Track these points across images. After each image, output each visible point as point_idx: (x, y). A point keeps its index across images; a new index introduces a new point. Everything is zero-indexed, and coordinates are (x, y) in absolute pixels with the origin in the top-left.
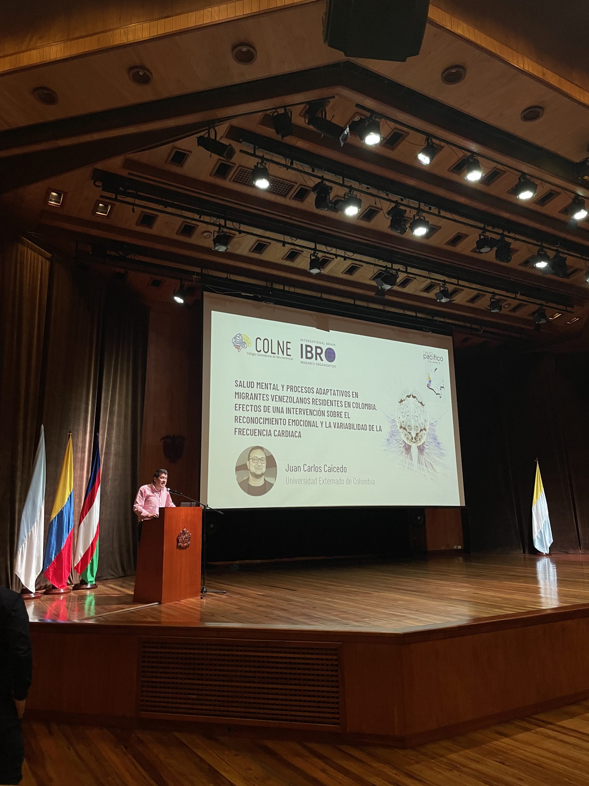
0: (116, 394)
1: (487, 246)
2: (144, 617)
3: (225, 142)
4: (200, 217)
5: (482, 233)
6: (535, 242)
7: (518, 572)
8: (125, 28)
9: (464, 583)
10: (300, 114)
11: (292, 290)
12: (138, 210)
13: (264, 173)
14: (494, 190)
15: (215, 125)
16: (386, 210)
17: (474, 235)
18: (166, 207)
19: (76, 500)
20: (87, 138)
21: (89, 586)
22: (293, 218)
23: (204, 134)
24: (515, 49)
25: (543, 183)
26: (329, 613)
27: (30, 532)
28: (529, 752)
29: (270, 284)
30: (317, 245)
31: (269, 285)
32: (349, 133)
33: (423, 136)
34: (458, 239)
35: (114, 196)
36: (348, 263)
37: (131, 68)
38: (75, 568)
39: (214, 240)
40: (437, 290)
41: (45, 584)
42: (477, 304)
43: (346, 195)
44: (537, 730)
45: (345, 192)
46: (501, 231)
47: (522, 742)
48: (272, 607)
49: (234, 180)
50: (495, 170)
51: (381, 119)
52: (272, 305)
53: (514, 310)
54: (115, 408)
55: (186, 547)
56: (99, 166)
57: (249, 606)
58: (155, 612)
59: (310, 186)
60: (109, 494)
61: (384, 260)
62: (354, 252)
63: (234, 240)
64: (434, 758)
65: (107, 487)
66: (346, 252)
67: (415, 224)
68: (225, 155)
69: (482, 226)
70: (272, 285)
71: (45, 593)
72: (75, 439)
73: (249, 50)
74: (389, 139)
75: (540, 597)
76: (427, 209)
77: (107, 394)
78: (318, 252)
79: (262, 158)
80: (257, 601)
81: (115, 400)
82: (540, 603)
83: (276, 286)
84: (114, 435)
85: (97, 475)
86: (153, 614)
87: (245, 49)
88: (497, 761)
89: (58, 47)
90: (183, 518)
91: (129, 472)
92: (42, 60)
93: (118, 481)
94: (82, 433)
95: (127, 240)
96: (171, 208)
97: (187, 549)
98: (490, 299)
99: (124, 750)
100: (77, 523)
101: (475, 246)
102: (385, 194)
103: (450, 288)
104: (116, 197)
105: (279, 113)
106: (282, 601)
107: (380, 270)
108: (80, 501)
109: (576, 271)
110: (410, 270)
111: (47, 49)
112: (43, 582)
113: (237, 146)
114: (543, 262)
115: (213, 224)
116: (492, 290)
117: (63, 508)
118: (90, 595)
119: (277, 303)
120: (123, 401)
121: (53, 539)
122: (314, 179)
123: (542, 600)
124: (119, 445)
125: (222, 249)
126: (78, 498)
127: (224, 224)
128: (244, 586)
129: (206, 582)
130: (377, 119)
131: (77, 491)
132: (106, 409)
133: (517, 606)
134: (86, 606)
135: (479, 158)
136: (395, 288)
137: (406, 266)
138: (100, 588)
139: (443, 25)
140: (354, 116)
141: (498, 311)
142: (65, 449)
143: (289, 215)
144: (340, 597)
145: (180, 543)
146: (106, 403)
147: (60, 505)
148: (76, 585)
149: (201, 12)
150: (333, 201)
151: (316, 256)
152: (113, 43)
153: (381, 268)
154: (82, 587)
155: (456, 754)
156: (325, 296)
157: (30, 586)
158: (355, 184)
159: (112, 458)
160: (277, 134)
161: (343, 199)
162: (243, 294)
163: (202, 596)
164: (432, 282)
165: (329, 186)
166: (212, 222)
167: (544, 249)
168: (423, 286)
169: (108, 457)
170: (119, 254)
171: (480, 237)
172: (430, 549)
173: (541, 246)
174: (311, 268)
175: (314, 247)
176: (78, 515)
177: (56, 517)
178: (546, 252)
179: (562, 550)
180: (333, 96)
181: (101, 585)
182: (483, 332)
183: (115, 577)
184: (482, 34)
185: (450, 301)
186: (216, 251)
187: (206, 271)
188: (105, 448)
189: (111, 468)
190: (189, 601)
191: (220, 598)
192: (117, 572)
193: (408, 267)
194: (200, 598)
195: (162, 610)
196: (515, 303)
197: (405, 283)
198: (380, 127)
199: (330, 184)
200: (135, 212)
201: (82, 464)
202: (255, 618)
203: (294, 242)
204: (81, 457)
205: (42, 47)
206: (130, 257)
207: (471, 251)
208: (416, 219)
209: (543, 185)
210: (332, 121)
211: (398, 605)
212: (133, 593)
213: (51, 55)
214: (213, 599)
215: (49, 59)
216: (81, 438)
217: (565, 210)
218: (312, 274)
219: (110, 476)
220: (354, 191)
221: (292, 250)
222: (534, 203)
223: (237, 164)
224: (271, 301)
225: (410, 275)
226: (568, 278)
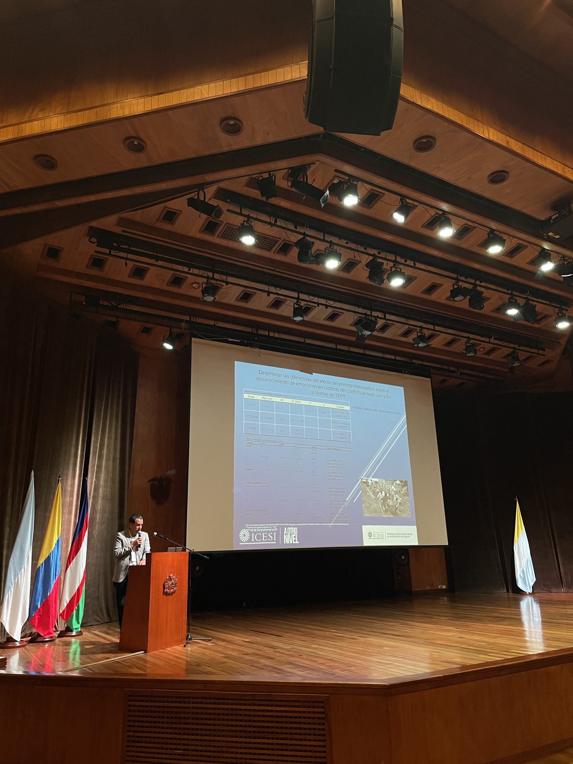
0: (105, 438)
1: (460, 295)
2: (130, 667)
3: (214, 202)
4: (189, 270)
5: (455, 282)
6: (506, 291)
7: (502, 613)
8: (122, 103)
10: (283, 178)
11: (276, 335)
12: (131, 264)
13: (248, 229)
14: (465, 244)
15: (205, 187)
16: (364, 263)
17: (448, 285)
18: (157, 261)
19: (63, 545)
20: (85, 199)
21: (74, 633)
22: (277, 269)
23: (194, 195)
24: (481, 120)
25: (511, 238)
26: (315, 661)
27: (17, 579)
29: (256, 330)
30: (300, 294)
31: (255, 331)
32: (329, 196)
33: (397, 196)
34: (432, 288)
35: (107, 251)
36: (329, 311)
37: (127, 138)
38: (61, 615)
39: (202, 291)
40: (414, 335)
41: (30, 632)
42: (453, 348)
43: (327, 249)
45: (326, 246)
46: (473, 281)
48: (257, 655)
49: (221, 236)
50: (465, 226)
51: (358, 181)
52: (257, 350)
53: (489, 352)
54: (104, 452)
55: (172, 593)
56: (94, 224)
57: (235, 654)
58: (141, 662)
59: (293, 241)
60: (95, 538)
61: (364, 308)
62: (335, 301)
63: (222, 290)
65: (94, 531)
66: (327, 300)
67: (391, 275)
68: (213, 215)
69: (455, 276)
70: (257, 331)
71: (30, 642)
72: (64, 483)
73: (235, 123)
74: (365, 200)
75: (526, 641)
76: (403, 261)
77: (96, 439)
78: (301, 301)
79: (248, 217)
80: (243, 649)
81: (105, 444)
82: (525, 647)
83: (261, 332)
84: (102, 479)
85: (85, 518)
86: (138, 664)
87: (232, 122)
89: (59, 119)
90: (170, 563)
91: (116, 516)
92: (43, 131)
93: (105, 525)
94: (71, 478)
95: (120, 290)
96: (162, 262)
97: (173, 595)
98: (466, 344)
100: (64, 568)
101: (449, 294)
102: (363, 248)
103: (427, 333)
104: (110, 251)
105: (264, 177)
106: (268, 649)
107: (361, 317)
108: (67, 546)
109: (546, 317)
110: (388, 316)
111: (48, 120)
112: (28, 629)
113: (223, 206)
114: (513, 309)
115: (201, 276)
116: (466, 335)
117: (50, 554)
118: (75, 644)
119: (261, 348)
120: (112, 445)
121: (39, 586)
122: (296, 235)
123: (527, 644)
124: (107, 488)
125: (210, 299)
126: (65, 542)
127: (212, 276)
128: (230, 632)
129: (191, 627)
130: (354, 182)
131: (64, 535)
132: (95, 452)
133: (502, 651)
134: (71, 656)
135: (450, 216)
136: (375, 333)
137: (385, 313)
138: (85, 635)
139: (414, 101)
140: (333, 179)
141: (474, 354)
142: (54, 494)
143: (272, 267)
144: (327, 643)
145: (166, 589)
146: (95, 447)
147: (48, 550)
148: (61, 632)
149: (191, 90)
150: (314, 255)
151: (299, 305)
152: (110, 116)
153: (361, 315)
154: (67, 635)
156: (308, 341)
157: (14, 636)
158: (335, 240)
159: (100, 501)
160: (262, 195)
161: (324, 253)
162: (230, 340)
163: (187, 643)
164: (409, 328)
165: (311, 242)
166: (201, 274)
167: (515, 297)
168: (401, 331)
169: (96, 500)
170: (111, 304)
171: (453, 287)
172: (414, 589)
173: (511, 294)
174: (295, 315)
175: (297, 296)
176: (65, 561)
177: (43, 563)
178: (516, 300)
179: (545, 589)
180: (314, 162)
181: (86, 631)
182: (460, 374)
183: (100, 623)
184: (449, 108)
185: (427, 346)
186: (204, 301)
187: (195, 319)
188: (93, 492)
189: (99, 512)
190: (174, 649)
191: (206, 646)
192: (102, 618)
193: (386, 314)
194: (185, 646)
195: (147, 659)
196: (489, 347)
197: (384, 328)
198: (358, 190)
199: (312, 240)
200: (128, 265)
201: (70, 508)
202: (241, 668)
203: (277, 292)
204: (69, 501)
205: (43, 118)
206: (122, 307)
207: (446, 299)
208: (392, 271)
209: (511, 239)
210: (313, 185)
211: (384, 652)
212: (118, 641)
213: (52, 126)
214: (199, 647)
215: (50, 130)
216: (70, 482)
217: (532, 262)
218: (296, 321)
219: (97, 520)
220: (335, 246)
221: (276, 299)
222: (503, 255)
223: (225, 223)
224: (256, 346)
225: (388, 322)
226: (539, 324)
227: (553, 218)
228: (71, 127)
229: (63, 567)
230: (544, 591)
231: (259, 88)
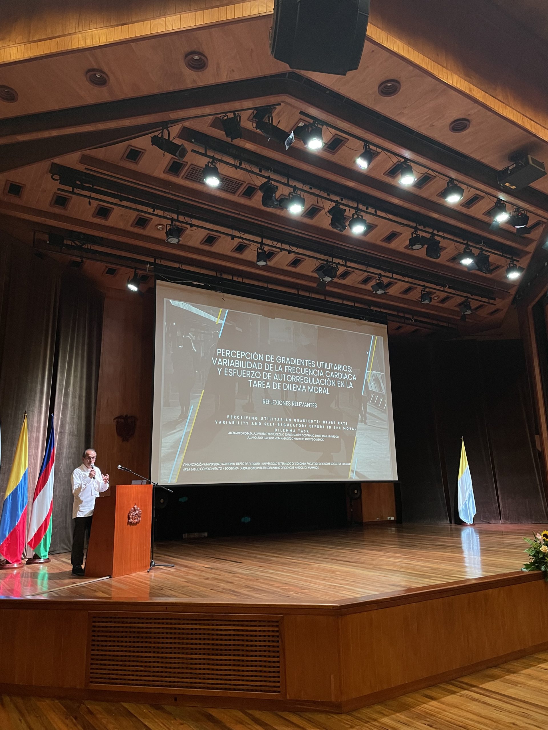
0: (71, 377)
1: (418, 244)
2: (95, 591)
3: (178, 141)
4: (154, 211)
5: (414, 231)
6: (461, 241)
7: (446, 542)
8: (83, 33)
9: (396, 553)
10: (248, 119)
11: (240, 280)
12: (95, 203)
13: (214, 171)
14: (425, 193)
15: (169, 126)
16: (327, 209)
17: (406, 234)
18: (121, 201)
19: (30, 478)
20: (46, 134)
21: (42, 560)
22: (241, 213)
23: (158, 134)
25: (469, 188)
26: (271, 585)
28: (455, 714)
30: (264, 240)
31: (219, 275)
32: (293, 138)
33: (361, 142)
34: (392, 236)
35: (71, 189)
36: (292, 256)
37: (89, 71)
38: (29, 543)
39: (167, 233)
40: (373, 283)
42: (410, 296)
43: (291, 194)
44: (462, 692)
45: (290, 191)
46: (431, 230)
47: (448, 705)
48: (217, 579)
49: (186, 178)
50: (425, 175)
51: (323, 125)
52: (221, 294)
53: (443, 301)
54: (70, 390)
55: (137, 523)
56: (56, 160)
57: (196, 578)
58: (105, 587)
59: (257, 185)
60: (62, 472)
61: (325, 254)
62: (297, 246)
63: (186, 232)
64: (367, 722)
65: (61, 465)
66: (290, 246)
67: (353, 221)
68: (177, 154)
69: (414, 224)
70: (221, 275)
72: (31, 419)
73: (200, 58)
74: (330, 144)
75: (465, 567)
76: (364, 208)
77: (62, 376)
78: (264, 246)
79: (213, 158)
80: (203, 574)
81: (70, 382)
82: (465, 572)
83: (225, 276)
84: (68, 416)
85: (52, 453)
86: (103, 588)
87: (197, 57)
88: (425, 724)
89: (19, 49)
90: (134, 495)
92: (3, 61)
93: (72, 460)
94: (37, 414)
95: (83, 230)
96: (126, 202)
97: (138, 524)
98: (421, 292)
99: (74, 720)
100: (31, 499)
101: (408, 242)
102: (326, 194)
103: (385, 281)
104: (73, 190)
105: (229, 117)
106: (227, 574)
107: (322, 263)
108: (35, 479)
109: (498, 267)
110: (349, 264)
111: (8, 50)
113: (188, 146)
114: (468, 259)
115: (166, 218)
116: (423, 283)
117: (18, 486)
118: (43, 569)
119: (225, 292)
120: (78, 383)
121: (7, 516)
122: (261, 178)
123: (467, 569)
124: (74, 424)
125: (174, 241)
126: (32, 476)
127: (176, 218)
128: (192, 559)
129: (154, 555)
130: (319, 126)
131: (32, 469)
132: (61, 390)
133: (444, 576)
134: (39, 581)
135: (412, 164)
136: (335, 280)
137: (346, 260)
138: (52, 562)
139: (380, 42)
140: (298, 122)
141: (428, 302)
142: (21, 429)
143: (237, 211)
144: (282, 568)
145: (131, 519)
146: (61, 385)
147: (15, 483)
148: (29, 559)
149: (155, 22)
150: (279, 199)
151: (263, 250)
154: (35, 562)
155: (388, 718)
156: (271, 286)
158: (299, 185)
159: (66, 437)
160: (227, 136)
161: (288, 198)
162: (194, 283)
163: (151, 569)
164: (368, 275)
165: (275, 186)
166: (165, 216)
167: (470, 247)
168: (361, 278)
169: (63, 436)
170: (75, 243)
171: (412, 236)
172: (365, 520)
173: (467, 244)
174: (258, 260)
175: (261, 241)
176: (32, 493)
177: (10, 495)
178: (471, 251)
179: (484, 521)
180: (280, 103)
181: (54, 559)
182: (414, 321)
184: (415, 52)
185: (385, 293)
186: (169, 243)
187: (159, 261)
188: (60, 428)
189: (65, 447)
190: (138, 574)
191: (169, 572)
194: (148, 572)
195: (113, 584)
196: (443, 295)
197: (345, 275)
198: (323, 133)
199: (276, 184)
200: (91, 205)
201: (36, 443)
202: (201, 591)
203: (242, 236)
204: (36, 437)
206: (86, 247)
207: (404, 248)
208: (354, 218)
209: (469, 189)
210: (277, 126)
211: (336, 576)
213: (12, 56)
214: (162, 573)
215: (9, 59)
216: (36, 418)
217: (488, 213)
218: (259, 265)
219: (64, 455)
220: (298, 191)
221: (240, 243)
222: (461, 205)
223: (189, 163)
224: (220, 290)
225: (348, 269)
226: (491, 274)
227: (510, 168)
228: (32, 57)
230: (484, 523)
231: (225, 22)
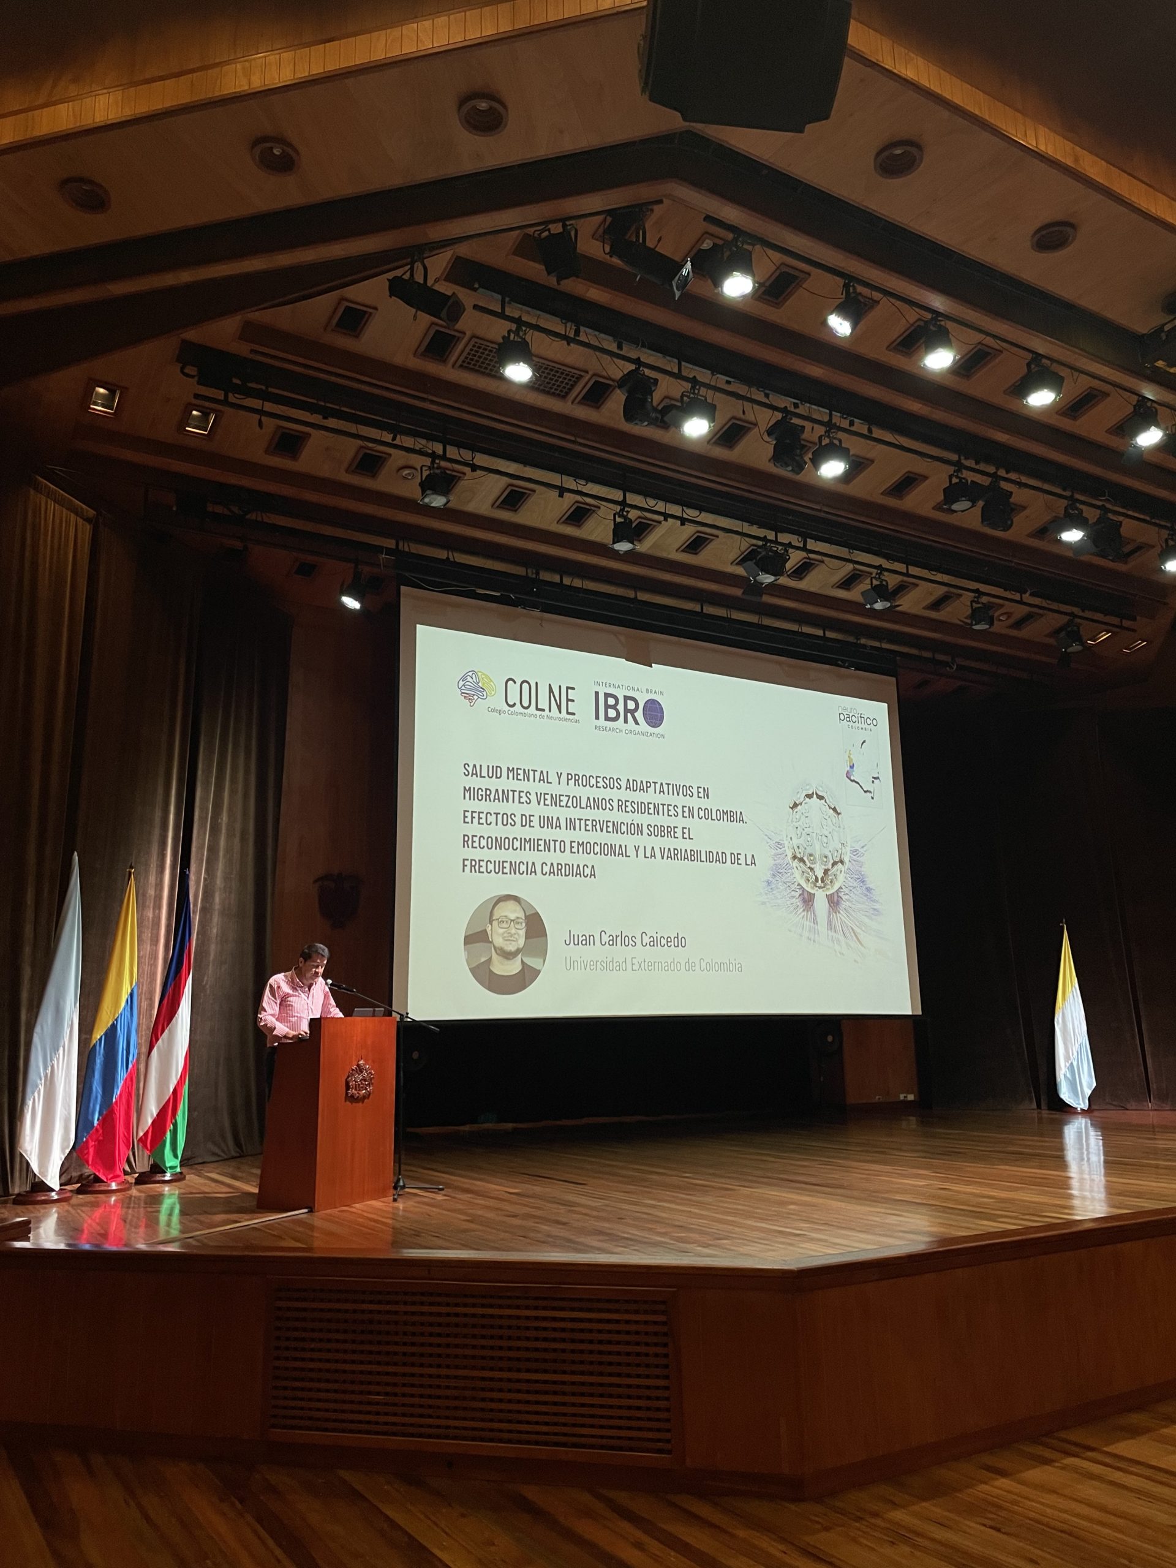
0: (224, 792)
1: (964, 499)
2: (279, 1237)
3: (445, 288)
4: (394, 439)
5: (954, 472)
6: (1059, 491)
7: (1026, 1145)
8: (245, 61)
9: (919, 1168)
10: (593, 235)
11: (578, 583)
12: (270, 423)
13: (520, 351)
14: (980, 387)
15: (425, 255)
16: (764, 425)
17: (939, 477)
18: (325, 418)
19: (142, 1004)
20: (169, 279)
21: (168, 1177)
22: (580, 440)
23: (403, 273)
24: (1021, 108)
25: (1076, 374)
26: (650, 1229)
27: (50, 1068)
28: (1048, 1506)
29: (534, 571)
30: (628, 495)
31: (533, 573)
32: (691, 274)
33: (837, 278)
34: (907, 483)
35: (220, 395)
36: (689, 530)
37: (258, 141)
38: (140, 1140)
39: (422, 484)
40: (865, 585)
41: (79, 1173)
42: (947, 614)
43: (686, 396)
44: (1064, 1461)
45: (684, 390)
46: (991, 469)
47: (1034, 1486)
48: (534, 1217)
49: (461, 365)
50: (979, 347)
51: (754, 245)
52: (537, 613)
53: (1018, 624)
54: (222, 819)
55: (364, 1097)
56: (191, 335)
57: (491, 1215)
58: (300, 1229)
59: (614, 377)
60: (208, 992)
61: (761, 526)
62: (701, 509)
63: (462, 483)
64: (859, 1519)
65: (206, 978)
66: (684, 508)
67: (821, 454)
68: (444, 314)
69: (954, 457)
70: (537, 574)
71: (79, 1191)
72: (142, 881)
73: (491, 108)
74: (769, 285)
75: (1071, 1196)
76: (845, 424)
77: (206, 790)
78: (629, 509)
79: (518, 321)
80: (505, 1206)
81: (223, 803)
82: (1071, 1208)
83: (546, 576)
84: (219, 874)
85: (186, 951)
86: (297, 1232)
87: (484, 105)
88: (984, 1525)
89: (111, 99)
90: (359, 1038)
91: (249, 948)
92: (80, 125)
93: (227, 965)
94: (155, 869)
95: (246, 482)
96: (336, 420)
97: (366, 1101)
98: (971, 604)
99: (239, 1506)
100: (144, 1050)
101: (941, 497)
102: (763, 394)
103: (892, 581)
104: (226, 396)
105: (552, 232)
106: (554, 1206)
107: (753, 545)
108: (151, 1006)
109: (1141, 548)
110: (811, 544)
111: (88, 101)
112: (75, 1169)
113: (465, 296)
114: (1074, 531)
115: (420, 452)
116: (973, 585)
117: (116, 1020)
118: (171, 1195)
119: (546, 609)
120: (239, 805)
121: (95, 1083)
122: (621, 363)
123: (1075, 1202)
124: (230, 892)
125: (438, 501)
126: (146, 999)
127: (441, 452)
128: (480, 1176)
129: (403, 1167)
130: (746, 246)
131: (145, 985)
132: (203, 819)
133: (1024, 1214)
134: (163, 1217)
135: (949, 325)
136: (783, 580)
137: (805, 537)
138: (190, 1180)
139: (877, 60)
140: (700, 240)
141: (988, 627)
142: (122, 902)
143: (571, 434)
144: (674, 1197)
145: (352, 1089)
146: (204, 809)
147: (111, 1013)
148: (142, 1174)
149: (396, 32)
150: (660, 408)
151: (625, 518)
152: (220, 91)
153: (754, 542)
154: (154, 1179)
156: (644, 596)
157: (49, 1178)
158: (704, 375)
159: (216, 919)
160: (549, 273)
161: (679, 404)
162: (479, 591)
163: (397, 1195)
164: (855, 569)
165: (652, 378)
166: (418, 449)
167: (1078, 505)
168: (839, 576)
169: (208, 916)
170: (230, 510)
171: (950, 481)
172: (851, 1100)
173: (1071, 498)
174: (616, 540)
175: (621, 499)
176: (146, 1033)
177: (101, 1037)
178: (1081, 511)
179: (1114, 1103)
180: (659, 198)
181: (192, 1173)
182: (956, 669)
183: (221, 1159)
184: (954, 79)
185: (891, 608)
186: (426, 506)
187: (406, 545)
188: (202, 900)
189: (214, 940)
190: (364, 1205)
191: (433, 1201)
192: (225, 1149)
193: (808, 540)
194: (392, 1200)
195: (315, 1224)
196: (1021, 611)
197: (802, 571)
198: (753, 264)
199: (653, 374)
200: (264, 427)
201: (154, 932)
202: (501, 1239)
203: (580, 488)
204: (153, 918)
205: (79, 97)
206: (254, 517)
207: (933, 508)
208: (823, 444)
209: (1075, 377)
210: (657, 249)
211: (789, 1214)
212: (256, 1190)
213: (97, 114)
214: (418, 1202)
215: (92, 122)
216: (152, 879)
217: (1118, 428)
218: (617, 551)
219: (212, 958)
220: (702, 388)
221: (577, 505)
222: (1057, 413)
223: (468, 334)
224: (534, 606)
225: (812, 556)
226: (1126, 563)
227: (1167, 328)
228: (138, 116)
229: (143, 1047)
230: (1113, 1107)
231: (543, 27)
